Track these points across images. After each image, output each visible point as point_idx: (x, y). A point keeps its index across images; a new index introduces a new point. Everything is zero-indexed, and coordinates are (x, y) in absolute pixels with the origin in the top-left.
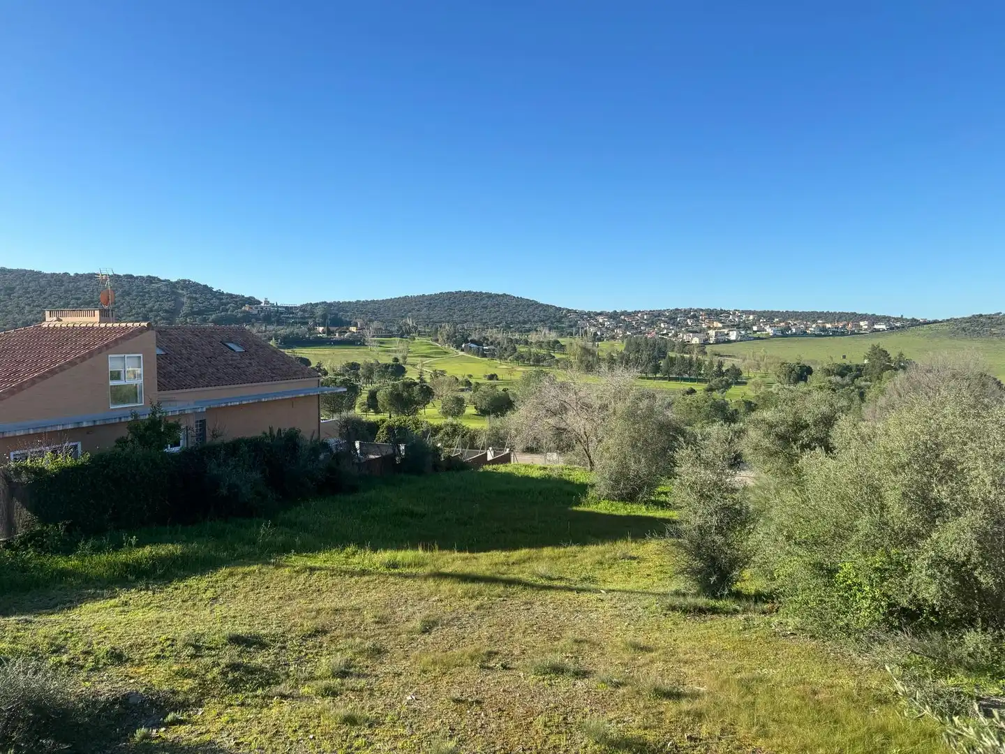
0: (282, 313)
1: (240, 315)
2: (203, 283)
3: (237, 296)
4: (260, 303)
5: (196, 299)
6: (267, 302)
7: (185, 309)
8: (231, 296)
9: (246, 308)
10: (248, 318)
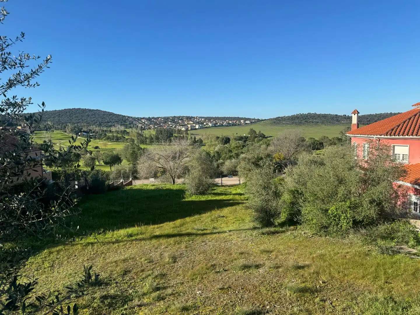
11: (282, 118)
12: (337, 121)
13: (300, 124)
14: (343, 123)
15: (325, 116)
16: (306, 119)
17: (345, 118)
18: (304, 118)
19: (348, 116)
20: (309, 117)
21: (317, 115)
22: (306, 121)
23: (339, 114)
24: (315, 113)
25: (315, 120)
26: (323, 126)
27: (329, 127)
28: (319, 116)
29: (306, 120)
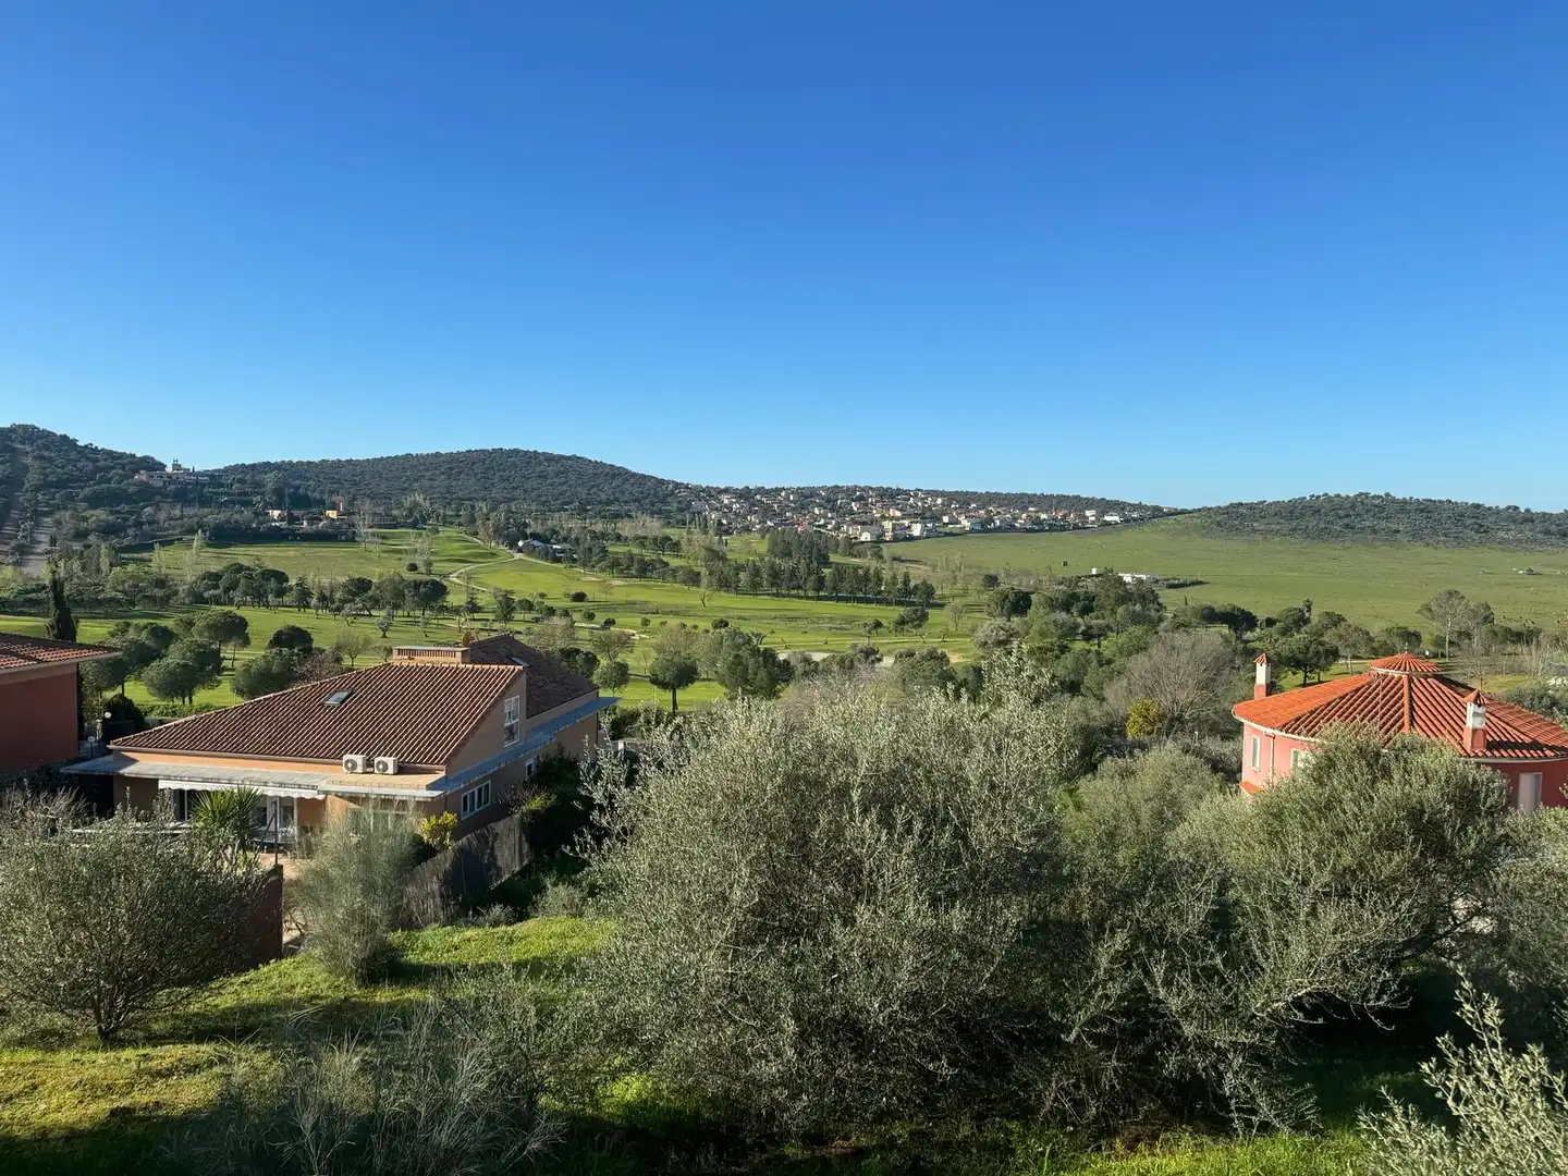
0: (204, 485)
1: (132, 489)
2: (59, 432)
3: (122, 456)
4: (163, 466)
5: (50, 460)
6: (176, 466)
7: (32, 478)
8: (111, 454)
9: (142, 476)
10: (147, 494)
11: (1251, 507)
12: (1482, 529)
13: (1323, 534)
14: (1503, 541)
15: (1427, 509)
16: (1348, 516)
17: (1514, 521)
18: (1341, 513)
19: (1528, 511)
20: (1359, 507)
21: (1394, 501)
22: (1347, 526)
23: (1489, 501)
24: (1387, 495)
25: (1384, 524)
26: (1419, 548)
27: (1443, 554)
28: (1404, 506)
29: (1346, 521)
